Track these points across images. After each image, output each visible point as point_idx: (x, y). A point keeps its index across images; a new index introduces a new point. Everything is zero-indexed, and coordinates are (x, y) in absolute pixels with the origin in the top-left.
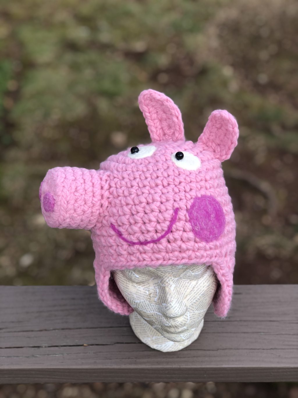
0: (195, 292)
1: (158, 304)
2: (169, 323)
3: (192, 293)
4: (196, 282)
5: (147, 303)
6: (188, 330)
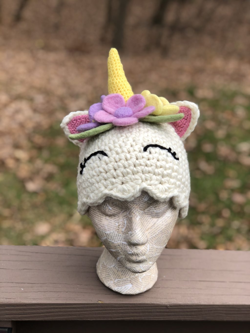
1: (125, 233)
3: (153, 228)
6: (146, 262)
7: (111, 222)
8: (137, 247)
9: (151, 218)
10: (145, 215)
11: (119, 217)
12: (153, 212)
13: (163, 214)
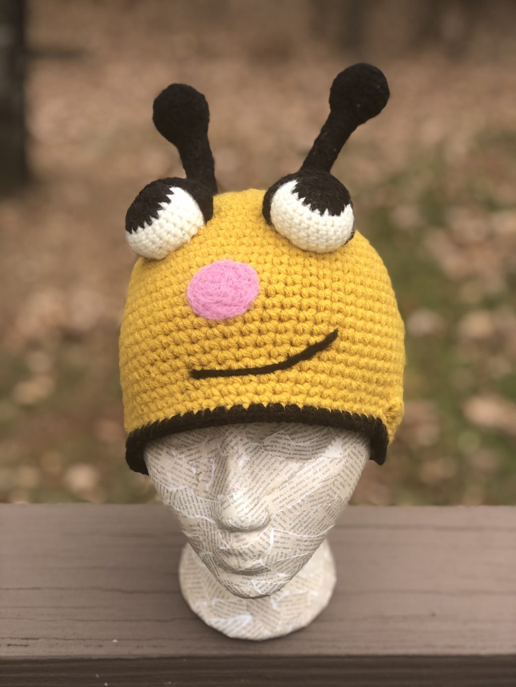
0: (294, 487)
1: (212, 497)
2: (227, 543)
3: (285, 487)
4: (299, 465)
5: (189, 495)
6: (269, 573)
7: (180, 462)
8: (239, 536)
9: (283, 461)
10: (266, 453)
11: (199, 452)
12: (286, 446)
13: (318, 451)
